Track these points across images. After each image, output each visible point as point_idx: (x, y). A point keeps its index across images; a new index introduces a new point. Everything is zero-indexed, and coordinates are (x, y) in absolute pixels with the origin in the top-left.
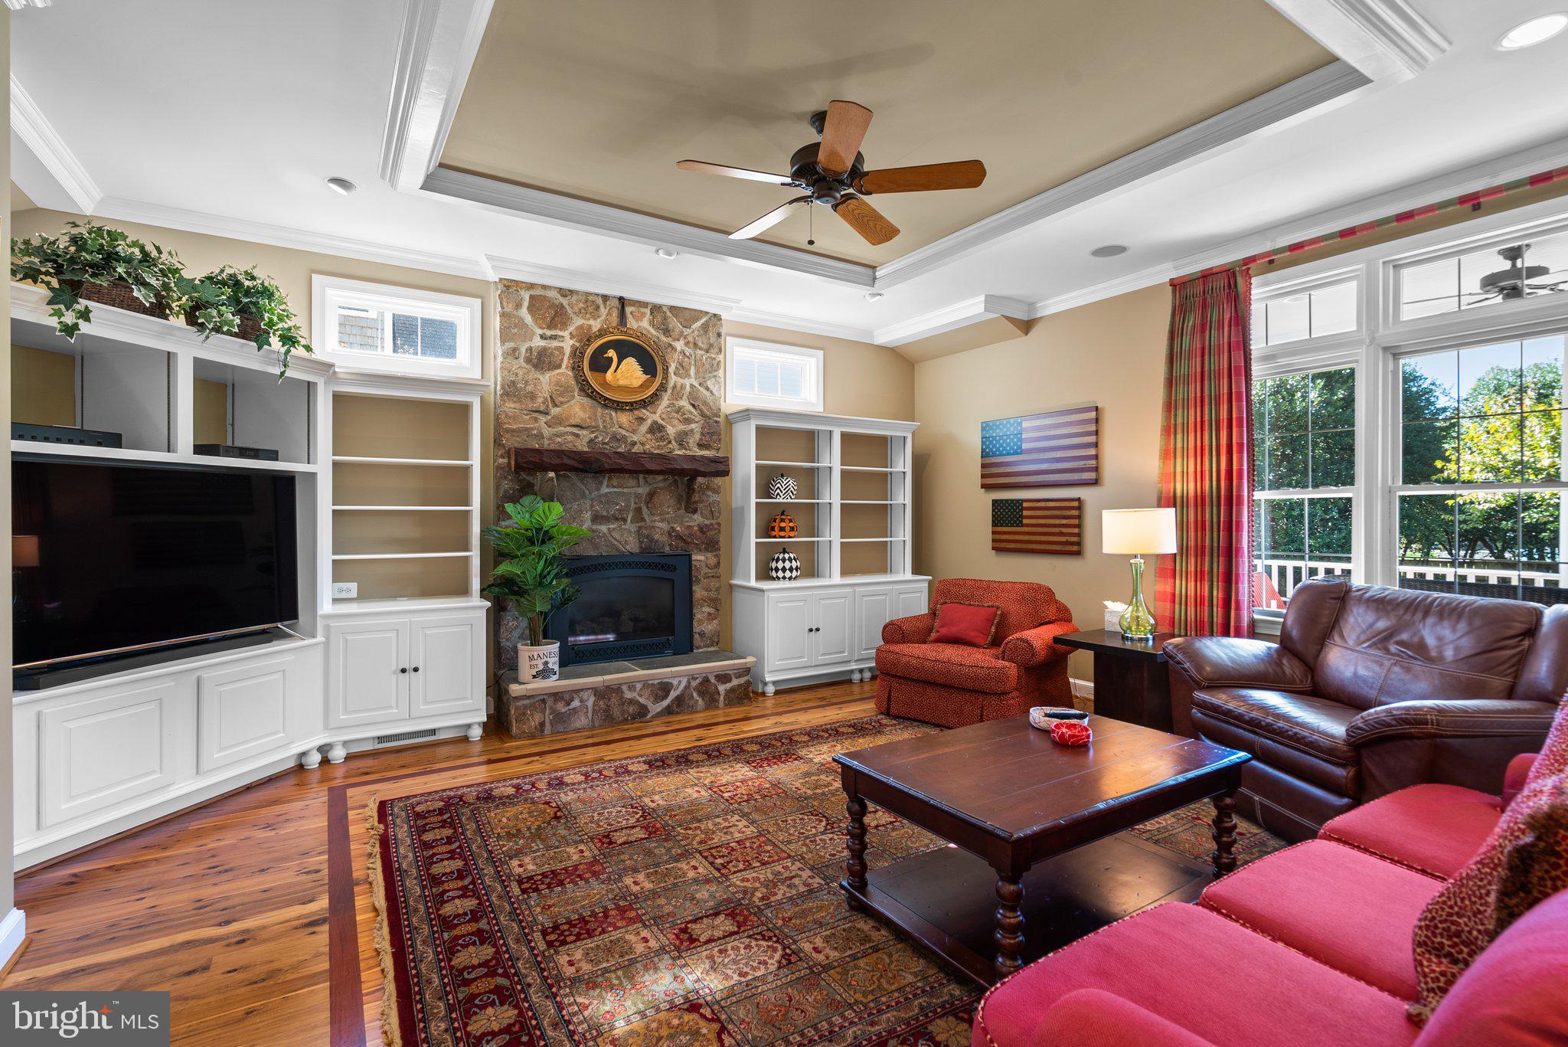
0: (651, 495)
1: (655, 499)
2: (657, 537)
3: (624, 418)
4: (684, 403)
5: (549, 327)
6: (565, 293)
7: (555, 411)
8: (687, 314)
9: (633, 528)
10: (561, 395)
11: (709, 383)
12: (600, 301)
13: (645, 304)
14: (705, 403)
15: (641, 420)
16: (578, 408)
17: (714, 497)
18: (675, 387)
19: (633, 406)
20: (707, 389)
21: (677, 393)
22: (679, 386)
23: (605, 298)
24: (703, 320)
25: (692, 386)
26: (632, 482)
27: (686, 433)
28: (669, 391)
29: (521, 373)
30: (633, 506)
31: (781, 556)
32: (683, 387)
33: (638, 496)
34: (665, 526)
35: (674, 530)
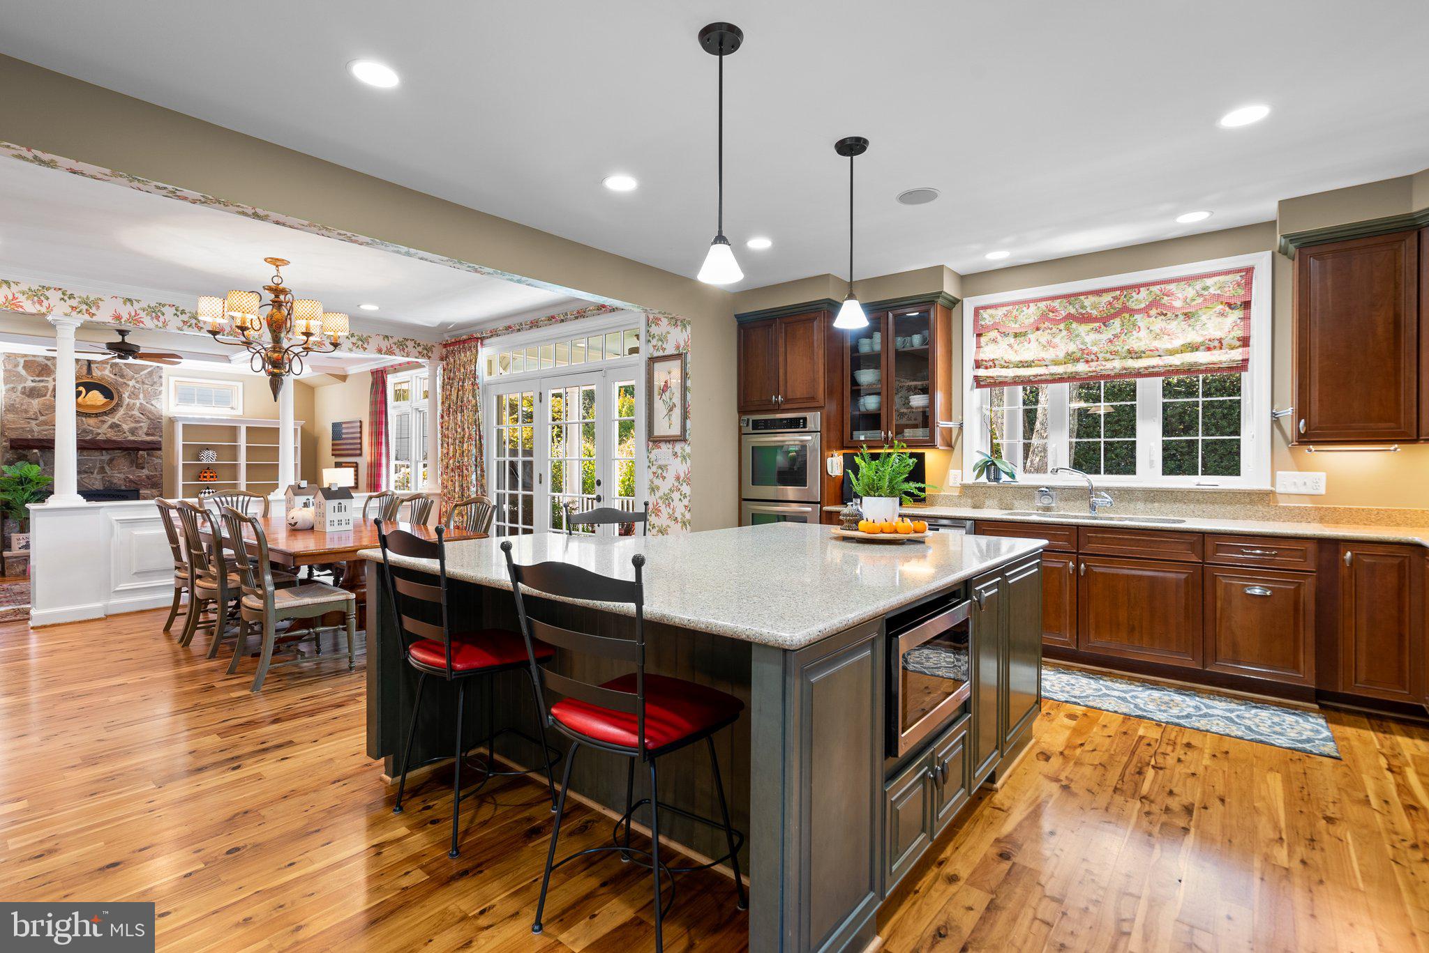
0: (111, 460)
1: (115, 462)
2: (115, 481)
3: (92, 421)
4: (136, 413)
5: (38, 376)
6: (48, 358)
7: (42, 418)
8: (136, 367)
9: (99, 477)
10: (46, 410)
11: (153, 402)
14: (150, 412)
15: (107, 422)
17: (157, 461)
18: (128, 404)
19: (97, 415)
20: (152, 405)
21: (130, 408)
22: (131, 404)
23: (78, 360)
24: (149, 369)
25: (141, 404)
26: (97, 453)
27: (136, 428)
28: (124, 407)
29: (18, 400)
30: (98, 465)
31: (204, 491)
32: (134, 404)
33: (101, 460)
34: (122, 476)
35: (128, 477)
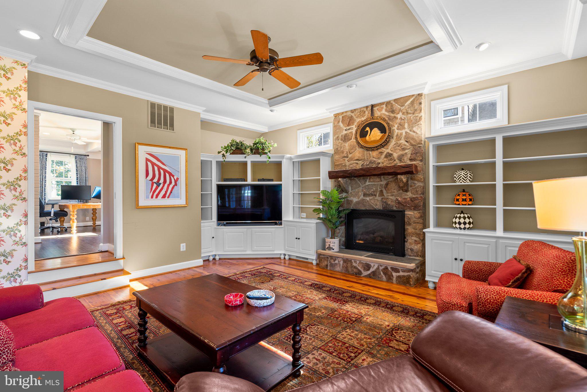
0: (387, 184)
1: (389, 186)
2: (389, 203)
3: (375, 153)
4: (403, 141)
5: (348, 126)
6: (352, 111)
7: (350, 156)
8: (402, 100)
9: (379, 199)
10: (351, 150)
11: (414, 129)
12: (365, 109)
13: (382, 104)
14: (413, 139)
15: (381, 153)
16: (358, 153)
17: (417, 183)
18: (397, 135)
19: (377, 148)
20: (414, 132)
21: (399, 137)
22: (399, 134)
23: (367, 107)
24: (411, 99)
25: (406, 132)
26: (378, 180)
27: (403, 155)
28: (395, 138)
29: (339, 145)
30: (379, 189)
31: (458, 215)
32: (401, 134)
33: (381, 185)
34: (393, 198)
35: (397, 200)
